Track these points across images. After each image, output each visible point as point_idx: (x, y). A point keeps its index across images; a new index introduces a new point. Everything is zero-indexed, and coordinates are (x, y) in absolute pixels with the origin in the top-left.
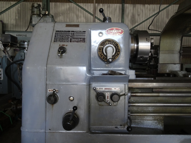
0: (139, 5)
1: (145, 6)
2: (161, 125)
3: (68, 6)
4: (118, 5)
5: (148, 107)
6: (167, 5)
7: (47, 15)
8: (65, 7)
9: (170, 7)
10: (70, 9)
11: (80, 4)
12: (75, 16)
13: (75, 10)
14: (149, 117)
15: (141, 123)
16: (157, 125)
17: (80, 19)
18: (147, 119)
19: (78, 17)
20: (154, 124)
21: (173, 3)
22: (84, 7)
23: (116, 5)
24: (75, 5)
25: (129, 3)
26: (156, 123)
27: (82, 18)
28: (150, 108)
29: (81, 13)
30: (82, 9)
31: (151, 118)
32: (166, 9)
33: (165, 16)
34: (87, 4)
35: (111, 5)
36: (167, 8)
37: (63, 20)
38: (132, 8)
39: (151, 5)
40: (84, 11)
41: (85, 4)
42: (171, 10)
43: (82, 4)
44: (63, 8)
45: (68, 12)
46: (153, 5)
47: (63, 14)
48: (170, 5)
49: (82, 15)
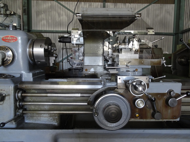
0: (120, 4)
1: (126, 5)
2: (56, 121)
3: (50, 4)
4: (100, 3)
5: (44, 106)
6: (148, 4)
7: (13, 15)
8: (47, 5)
9: (150, 6)
10: (52, 7)
11: (61, 2)
12: (57, 14)
13: (57, 8)
14: (45, 114)
15: (38, 119)
16: (52, 121)
17: (61, 18)
18: (44, 116)
19: (59, 15)
20: (50, 120)
21: (154, 2)
22: (66, 6)
23: (97, 3)
24: (57, 3)
25: (111, 2)
26: (51, 119)
27: (64, 16)
28: (46, 106)
29: (63, 12)
30: (63, 8)
31: (47, 115)
32: (146, 8)
33: (146, 15)
34: (69, 2)
35: (92, 3)
36: (148, 8)
37: (45, 18)
38: (113, 7)
39: (132, 4)
40: (66, 9)
41: (66, 2)
42: (151, 9)
43: (64, 2)
44: (45, 6)
45: (50, 10)
46: (134, 4)
47: (45, 12)
48: (150, 4)
49: (64, 14)
